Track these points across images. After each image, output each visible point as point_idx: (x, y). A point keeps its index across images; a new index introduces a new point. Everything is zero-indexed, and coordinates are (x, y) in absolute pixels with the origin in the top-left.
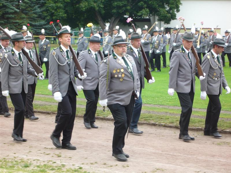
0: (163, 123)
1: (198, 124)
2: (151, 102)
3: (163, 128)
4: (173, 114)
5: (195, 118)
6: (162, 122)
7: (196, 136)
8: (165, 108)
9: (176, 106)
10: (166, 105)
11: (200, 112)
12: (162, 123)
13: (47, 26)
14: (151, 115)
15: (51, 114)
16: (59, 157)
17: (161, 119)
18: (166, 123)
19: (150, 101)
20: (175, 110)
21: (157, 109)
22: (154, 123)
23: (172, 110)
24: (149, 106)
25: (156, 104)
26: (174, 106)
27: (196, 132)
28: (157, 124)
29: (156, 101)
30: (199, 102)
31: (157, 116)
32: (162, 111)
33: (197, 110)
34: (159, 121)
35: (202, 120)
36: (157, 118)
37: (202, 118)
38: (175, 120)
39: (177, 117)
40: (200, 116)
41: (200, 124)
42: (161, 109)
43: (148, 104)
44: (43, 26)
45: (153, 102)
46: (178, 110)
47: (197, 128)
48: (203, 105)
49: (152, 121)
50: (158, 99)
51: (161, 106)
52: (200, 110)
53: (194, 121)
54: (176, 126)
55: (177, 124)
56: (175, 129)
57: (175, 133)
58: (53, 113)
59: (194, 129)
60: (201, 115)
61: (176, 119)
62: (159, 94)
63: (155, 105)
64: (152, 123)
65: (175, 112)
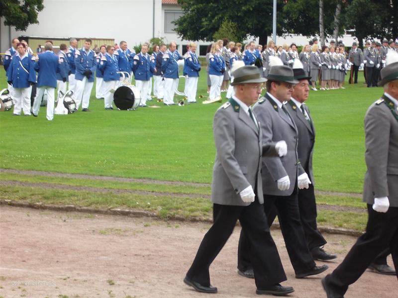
0: (9, 199)
1: (69, 199)
4: (26, 183)
5: (64, 190)
6: (6, 197)
7: (64, 219)
8: (12, 174)
9: (32, 170)
10: (14, 168)
11: (72, 179)
12: (5, 199)
17: (5, 192)
18: (13, 199)
20: (29, 177)
23: (25, 176)
26: (29, 170)
27: (65, 214)
30: (72, 163)
32: (6, 179)
33: (68, 176)
35: (75, 193)
37: (76, 189)
38: (29, 193)
39: (33, 188)
40: (73, 186)
41: (72, 199)
42: (5, 175)
46: (35, 176)
47: (67, 206)
48: (78, 168)
51: (5, 171)
52: (73, 177)
53: (63, 195)
54: (30, 204)
55: (32, 201)
56: (28, 208)
57: (28, 216)
59: (62, 208)
60: (75, 185)
61: (31, 191)
62: (4, 151)
65: (29, 180)
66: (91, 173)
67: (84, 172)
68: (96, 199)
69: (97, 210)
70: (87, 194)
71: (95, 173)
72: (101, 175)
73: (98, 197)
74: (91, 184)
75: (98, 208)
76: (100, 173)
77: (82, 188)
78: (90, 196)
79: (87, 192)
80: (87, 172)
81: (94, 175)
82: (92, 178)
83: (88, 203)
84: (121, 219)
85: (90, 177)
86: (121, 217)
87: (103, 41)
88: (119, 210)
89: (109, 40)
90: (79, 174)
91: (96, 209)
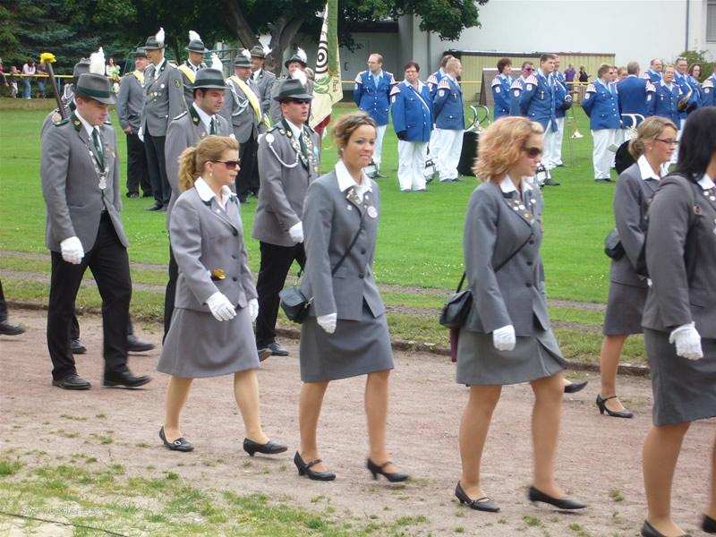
0: (430, 341)
2: (394, 277)
3: (429, 358)
6: (426, 338)
8: (435, 298)
10: (440, 286)
12: (425, 341)
13: (75, 45)
14: (393, 319)
15: (85, 314)
16: (107, 443)
17: (425, 328)
18: (439, 341)
19: (390, 276)
21: (414, 298)
22: (403, 341)
24: (387, 290)
25: (411, 286)
28: (411, 346)
29: (408, 275)
31: (413, 320)
32: (426, 305)
34: (417, 337)
36: (412, 326)
42: (424, 299)
43: (384, 283)
44: (64, 45)
45: (402, 279)
48: (554, 288)
49: (397, 336)
50: (417, 268)
51: (424, 291)
58: (93, 309)
62: (421, 255)
63: (406, 286)
64: (397, 340)
66: (576, 297)
67: (563, 296)
68: (586, 345)
69: (589, 364)
70: (571, 334)
71: (584, 298)
72: (595, 302)
73: (590, 342)
74: (577, 316)
75: (590, 361)
76: (593, 298)
77: (560, 323)
78: (575, 340)
79: (571, 331)
80: (570, 295)
81: (582, 301)
82: (579, 307)
83: (571, 351)
84: (632, 382)
85: (575, 304)
86: (633, 378)
87: (594, 58)
88: (629, 365)
89: (605, 55)
90: (556, 298)
91: (586, 362)
